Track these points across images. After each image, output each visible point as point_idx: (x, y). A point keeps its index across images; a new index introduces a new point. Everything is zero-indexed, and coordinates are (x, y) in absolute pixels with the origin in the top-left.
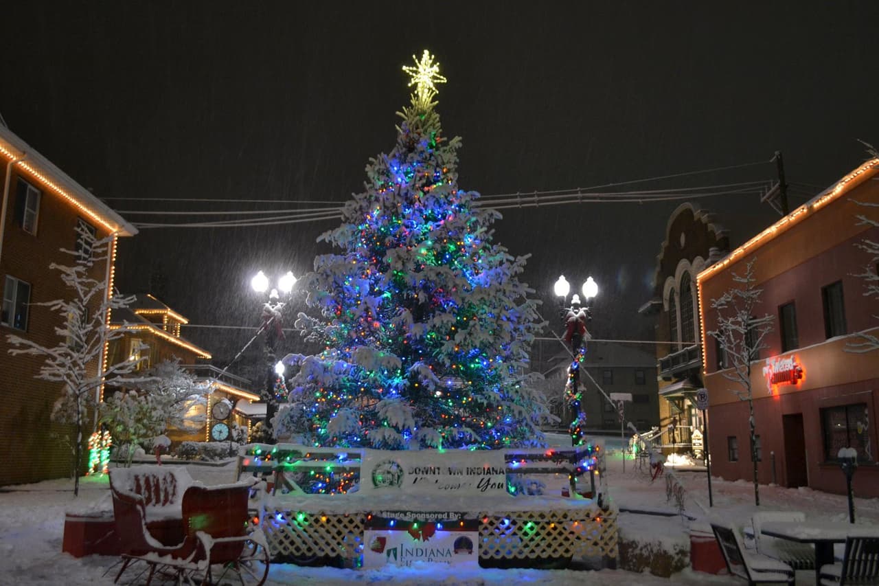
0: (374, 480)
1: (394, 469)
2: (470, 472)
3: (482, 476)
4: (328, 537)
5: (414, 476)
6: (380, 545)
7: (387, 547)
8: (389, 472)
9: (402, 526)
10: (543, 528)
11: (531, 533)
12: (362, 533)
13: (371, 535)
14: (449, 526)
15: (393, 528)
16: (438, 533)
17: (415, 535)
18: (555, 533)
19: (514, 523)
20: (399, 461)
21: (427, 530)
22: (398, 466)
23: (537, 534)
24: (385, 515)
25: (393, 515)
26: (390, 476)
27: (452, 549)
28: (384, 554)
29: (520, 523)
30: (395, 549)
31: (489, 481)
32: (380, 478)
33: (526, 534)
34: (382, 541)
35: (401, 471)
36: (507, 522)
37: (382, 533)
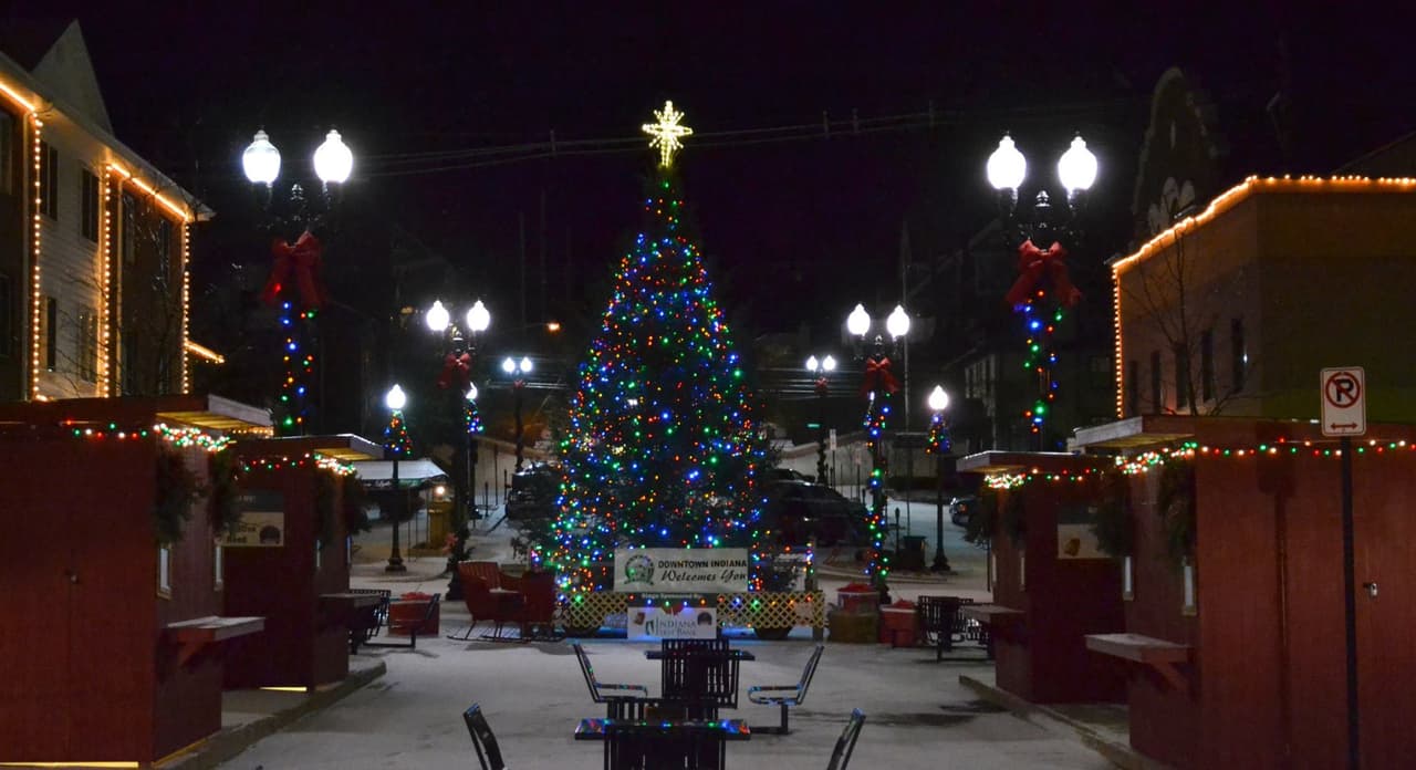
0: (627, 574)
1: (645, 563)
2: (716, 564)
3: (725, 568)
4: (591, 614)
5: (663, 569)
6: (640, 619)
7: (647, 619)
8: (641, 566)
9: (658, 603)
10: (766, 606)
11: (757, 610)
12: (626, 610)
13: (633, 612)
14: (694, 603)
15: (650, 606)
16: (685, 609)
17: (668, 611)
18: (775, 610)
19: (744, 602)
20: (650, 557)
21: (676, 606)
22: (649, 560)
23: (762, 610)
24: (643, 596)
25: (650, 596)
26: (641, 569)
27: (696, 620)
28: (644, 625)
29: (748, 602)
30: (652, 623)
31: (732, 572)
32: (632, 571)
33: (753, 610)
34: (642, 615)
35: (652, 565)
36: (738, 600)
37: (642, 610)
